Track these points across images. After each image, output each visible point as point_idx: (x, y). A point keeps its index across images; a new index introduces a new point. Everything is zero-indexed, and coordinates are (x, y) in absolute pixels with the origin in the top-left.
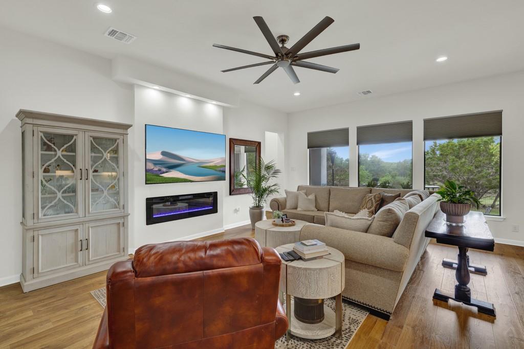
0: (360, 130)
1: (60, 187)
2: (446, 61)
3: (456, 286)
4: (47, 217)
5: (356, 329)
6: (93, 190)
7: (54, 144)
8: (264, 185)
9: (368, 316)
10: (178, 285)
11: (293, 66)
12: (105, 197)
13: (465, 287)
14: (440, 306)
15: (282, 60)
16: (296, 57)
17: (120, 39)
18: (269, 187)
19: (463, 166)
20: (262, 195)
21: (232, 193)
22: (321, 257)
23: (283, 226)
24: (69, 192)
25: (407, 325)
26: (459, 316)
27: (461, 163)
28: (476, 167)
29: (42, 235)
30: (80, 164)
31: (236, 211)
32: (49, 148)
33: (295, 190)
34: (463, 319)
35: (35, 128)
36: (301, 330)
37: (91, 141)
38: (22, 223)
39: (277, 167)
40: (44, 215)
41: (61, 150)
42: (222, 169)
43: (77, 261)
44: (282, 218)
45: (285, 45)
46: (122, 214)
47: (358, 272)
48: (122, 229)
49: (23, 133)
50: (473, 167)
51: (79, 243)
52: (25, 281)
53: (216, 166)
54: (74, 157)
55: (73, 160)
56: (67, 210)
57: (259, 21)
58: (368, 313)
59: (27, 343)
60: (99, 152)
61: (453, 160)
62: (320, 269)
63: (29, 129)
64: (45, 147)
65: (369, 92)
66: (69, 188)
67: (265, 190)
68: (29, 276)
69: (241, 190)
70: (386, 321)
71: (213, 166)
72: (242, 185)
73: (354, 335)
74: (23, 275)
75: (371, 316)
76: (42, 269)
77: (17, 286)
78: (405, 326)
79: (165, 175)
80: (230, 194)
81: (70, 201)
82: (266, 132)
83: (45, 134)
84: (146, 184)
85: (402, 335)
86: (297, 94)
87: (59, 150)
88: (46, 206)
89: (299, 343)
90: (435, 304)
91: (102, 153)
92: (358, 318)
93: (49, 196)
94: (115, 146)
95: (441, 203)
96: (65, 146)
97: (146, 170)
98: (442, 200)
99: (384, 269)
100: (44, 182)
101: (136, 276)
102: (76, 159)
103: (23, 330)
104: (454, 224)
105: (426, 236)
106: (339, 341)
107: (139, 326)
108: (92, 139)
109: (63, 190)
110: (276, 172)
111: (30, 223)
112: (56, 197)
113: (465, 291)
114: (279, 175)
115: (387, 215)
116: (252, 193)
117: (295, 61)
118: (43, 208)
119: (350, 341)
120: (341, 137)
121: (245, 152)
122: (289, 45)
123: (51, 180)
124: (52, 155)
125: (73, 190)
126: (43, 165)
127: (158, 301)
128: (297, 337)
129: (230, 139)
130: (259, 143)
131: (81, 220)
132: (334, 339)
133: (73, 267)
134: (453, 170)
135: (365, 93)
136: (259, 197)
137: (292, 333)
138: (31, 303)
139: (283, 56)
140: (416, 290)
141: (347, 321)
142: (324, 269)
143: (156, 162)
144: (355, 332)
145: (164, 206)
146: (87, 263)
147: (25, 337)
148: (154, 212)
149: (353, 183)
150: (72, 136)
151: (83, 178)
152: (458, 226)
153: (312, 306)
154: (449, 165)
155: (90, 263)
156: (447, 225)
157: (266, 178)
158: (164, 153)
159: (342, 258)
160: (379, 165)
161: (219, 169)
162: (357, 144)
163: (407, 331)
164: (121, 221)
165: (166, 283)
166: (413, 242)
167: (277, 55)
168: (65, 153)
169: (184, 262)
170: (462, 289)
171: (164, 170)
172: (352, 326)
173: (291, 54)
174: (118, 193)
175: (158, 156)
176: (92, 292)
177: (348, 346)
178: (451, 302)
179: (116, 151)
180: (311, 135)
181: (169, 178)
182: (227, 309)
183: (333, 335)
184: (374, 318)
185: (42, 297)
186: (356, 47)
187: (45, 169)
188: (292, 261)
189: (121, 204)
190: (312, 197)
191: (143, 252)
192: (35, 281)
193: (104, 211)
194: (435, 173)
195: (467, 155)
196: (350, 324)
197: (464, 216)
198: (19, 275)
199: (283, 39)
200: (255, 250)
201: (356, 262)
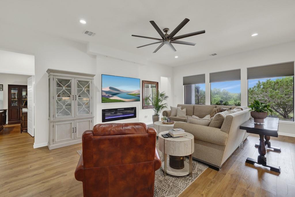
0: (211, 75)
1: (64, 104)
2: (257, 35)
3: (258, 156)
4: (59, 116)
5: (200, 174)
6: (78, 105)
7: (62, 84)
8: (160, 104)
9: (208, 168)
10: (111, 140)
11: (172, 43)
12: (84, 108)
13: (263, 157)
14: (249, 166)
15: (166, 41)
16: (173, 39)
17: (90, 35)
18: (162, 105)
19: (277, 95)
20: (159, 109)
21: (144, 108)
22: (182, 137)
23: (167, 124)
24: (68, 106)
25: (228, 174)
26: (259, 172)
27: (276, 93)
28: (286, 95)
29: (57, 125)
30: (73, 93)
31: (146, 117)
32: (60, 86)
33: (176, 106)
34: (261, 173)
35: (54, 77)
36: (172, 172)
37: (78, 83)
38: (49, 119)
39: (166, 95)
40: (58, 116)
41: (65, 86)
42: (138, 95)
43: (71, 137)
44: (167, 120)
45: (167, 33)
46: (91, 117)
47: (203, 146)
48: (91, 123)
49: (49, 79)
50: (284, 95)
51: (72, 129)
52: (50, 145)
53: (135, 94)
54: (70, 90)
55: (70, 91)
56: (67, 114)
57: (153, 23)
58: (208, 167)
59: (51, 170)
60: (81, 87)
61: (271, 91)
62: (180, 142)
63: (52, 77)
64: (58, 85)
65: (215, 54)
66: (68, 104)
67: (160, 106)
68: (51, 143)
69: (148, 106)
70: (217, 171)
71: (134, 94)
72: (149, 104)
73: (198, 176)
74: (49, 143)
75: (210, 168)
76: (57, 140)
77: (47, 147)
78: (227, 174)
79: (111, 98)
80: (143, 109)
81: (68, 110)
82: (161, 77)
83: (58, 79)
84: (102, 102)
85: (224, 178)
86: (176, 57)
87: (64, 86)
88: (58, 112)
89: (170, 178)
90: (246, 165)
91: (82, 88)
92: (202, 169)
93: (60, 107)
94: (88, 85)
95: (251, 112)
96: (67, 85)
97: (102, 96)
98: (252, 111)
99: (215, 144)
100: (58, 101)
101: (94, 135)
102: (71, 91)
103: (49, 165)
104: (258, 123)
105: (240, 129)
106: (191, 178)
107: (95, 157)
108: (78, 81)
109: (65, 105)
110: (166, 97)
111: (52, 119)
112: (63, 108)
113: (263, 159)
114: (168, 99)
115: (218, 117)
116: (154, 108)
117: (172, 41)
118: (57, 113)
119: (196, 178)
120: (201, 79)
121: (151, 88)
122: (169, 33)
123: (60, 100)
124: (61, 89)
125: (70, 105)
126: (57, 94)
127: (102, 146)
128: (170, 175)
129: (143, 81)
130: (158, 83)
131: (73, 118)
132: (188, 177)
133: (69, 140)
134: (271, 96)
135: (213, 55)
136: (157, 110)
137: (167, 173)
138: (52, 154)
139: (166, 38)
140: (236, 158)
141: (196, 170)
142: (182, 141)
143: (107, 92)
144: (200, 175)
145: (111, 114)
146: (76, 138)
147: (50, 167)
148: (106, 116)
149: (208, 103)
150: (69, 80)
151: (74, 99)
152: (260, 125)
153: (177, 161)
154: (269, 94)
155: (77, 138)
156: (255, 124)
157: (161, 101)
158: (110, 88)
159: (192, 137)
160: (227, 94)
161: (137, 95)
162: (210, 82)
163: (228, 177)
164: (91, 120)
165: (105, 139)
166: (230, 131)
167: (163, 38)
168: (66, 88)
169: (113, 131)
170: (262, 158)
171: (111, 96)
172: (198, 172)
173: (170, 37)
174: (89, 107)
175: (108, 89)
176: (78, 151)
177: (195, 180)
178: (256, 165)
179: (88, 87)
180: (185, 78)
181: (113, 100)
182: (132, 153)
183: (188, 175)
184: (211, 169)
185: (57, 152)
186: (204, 32)
187: (58, 95)
188: (167, 138)
189: (91, 112)
190: (184, 110)
191: (97, 126)
192: (54, 145)
193: (83, 115)
194: (260, 99)
195: (279, 88)
196: (198, 171)
197: (264, 119)
198: (47, 143)
199: (166, 30)
200: (145, 128)
201: (201, 141)
